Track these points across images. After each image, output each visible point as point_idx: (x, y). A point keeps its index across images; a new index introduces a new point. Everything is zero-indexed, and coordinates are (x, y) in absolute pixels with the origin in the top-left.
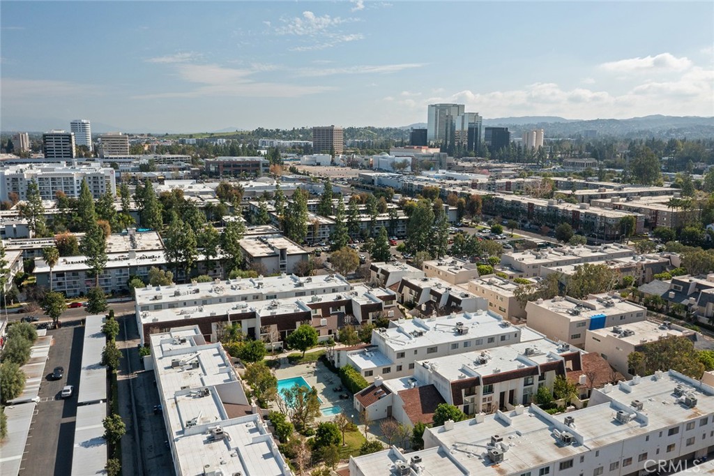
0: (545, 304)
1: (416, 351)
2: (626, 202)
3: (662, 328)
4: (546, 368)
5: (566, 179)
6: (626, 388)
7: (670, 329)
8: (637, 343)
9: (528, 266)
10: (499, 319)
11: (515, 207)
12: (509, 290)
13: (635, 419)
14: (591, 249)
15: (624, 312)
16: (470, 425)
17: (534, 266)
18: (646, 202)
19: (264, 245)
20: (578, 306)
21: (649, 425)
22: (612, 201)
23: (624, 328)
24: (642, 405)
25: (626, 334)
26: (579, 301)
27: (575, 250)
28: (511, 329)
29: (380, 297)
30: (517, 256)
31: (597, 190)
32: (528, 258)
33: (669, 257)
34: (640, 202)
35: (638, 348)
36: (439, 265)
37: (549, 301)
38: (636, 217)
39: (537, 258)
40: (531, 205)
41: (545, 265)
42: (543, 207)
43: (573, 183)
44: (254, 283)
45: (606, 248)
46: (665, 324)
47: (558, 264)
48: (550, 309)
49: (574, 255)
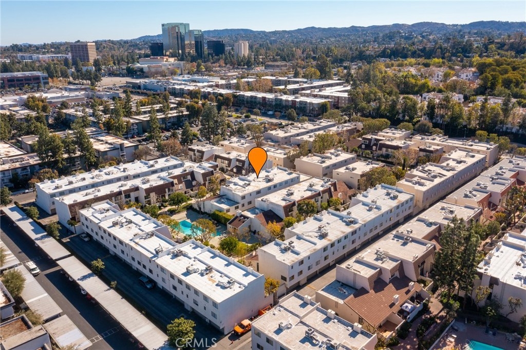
0: (305, 159)
1: (251, 194)
2: (319, 92)
3: (368, 164)
4: (324, 192)
5: (274, 78)
6: (365, 195)
7: (372, 164)
8: (360, 173)
9: (282, 138)
10: (285, 171)
11: (253, 100)
12: (281, 153)
13: (375, 208)
14: (313, 124)
15: (346, 158)
16: (304, 224)
17: (286, 138)
18: (330, 91)
19: (102, 142)
20: (323, 158)
21: (382, 209)
22: (311, 92)
23: (351, 166)
24: (376, 201)
25: (354, 169)
26: (322, 155)
27: (305, 126)
28: (294, 175)
29: (209, 167)
30: (274, 132)
31: (298, 85)
32: (280, 134)
33: (355, 125)
34: (326, 91)
35: (362, 176)
36: (230, 143)
37: (306, 157)
38: (329, 101)
39: (285, 133)
40: (264, 98)
41: (292, 136)
42: (272, 99)
43: (280, 80)
44: (120, 169)
45: (321, 122)
46: (369, 162)
47: (298, 135)
48: (309, 161)
49: (304, 128)
